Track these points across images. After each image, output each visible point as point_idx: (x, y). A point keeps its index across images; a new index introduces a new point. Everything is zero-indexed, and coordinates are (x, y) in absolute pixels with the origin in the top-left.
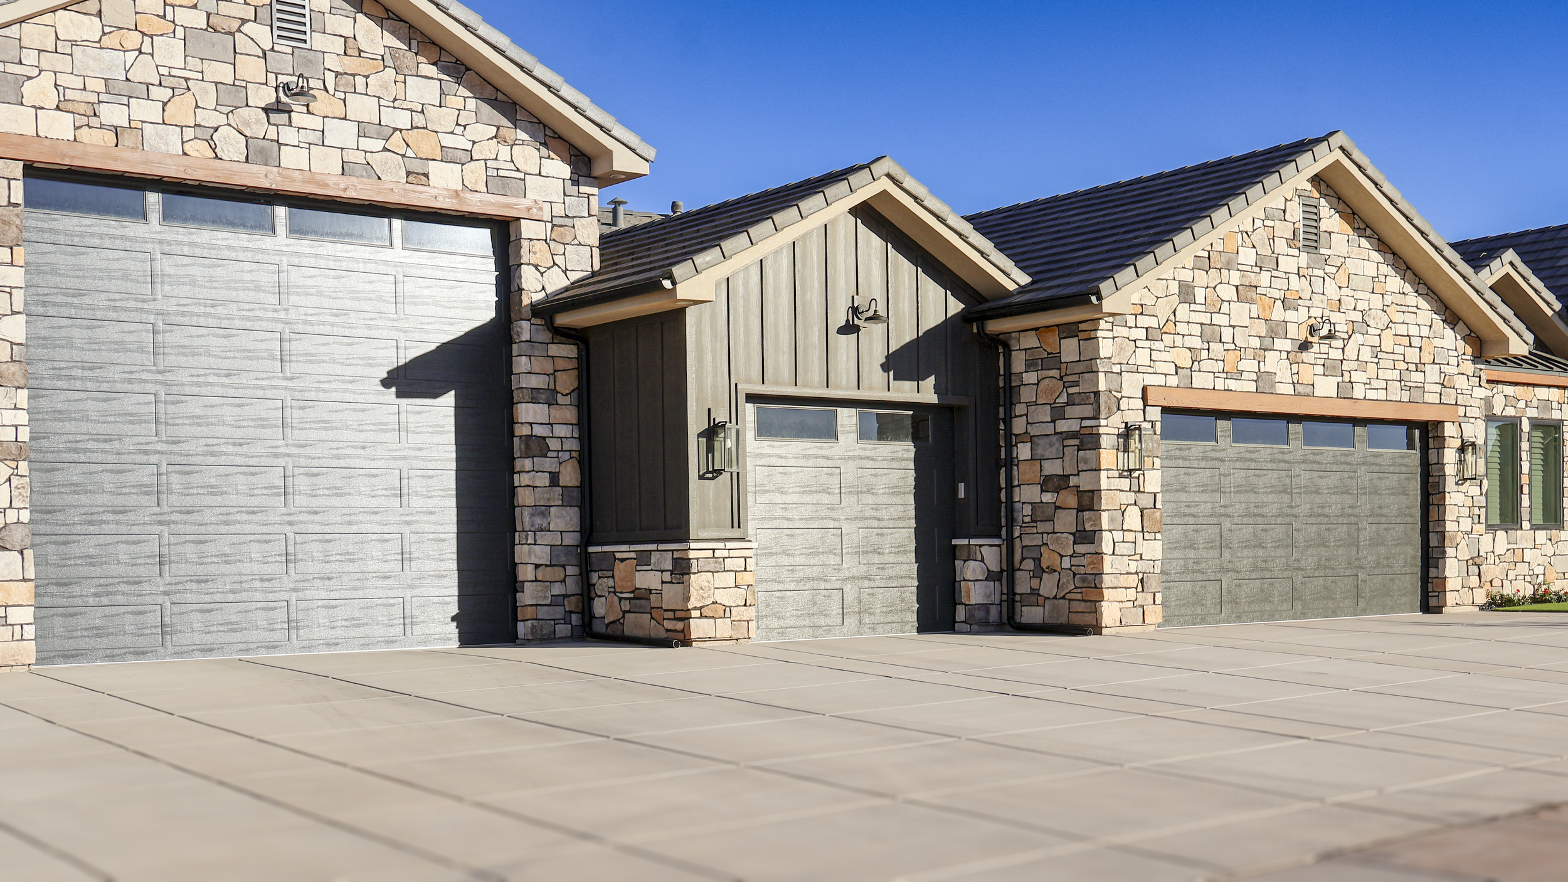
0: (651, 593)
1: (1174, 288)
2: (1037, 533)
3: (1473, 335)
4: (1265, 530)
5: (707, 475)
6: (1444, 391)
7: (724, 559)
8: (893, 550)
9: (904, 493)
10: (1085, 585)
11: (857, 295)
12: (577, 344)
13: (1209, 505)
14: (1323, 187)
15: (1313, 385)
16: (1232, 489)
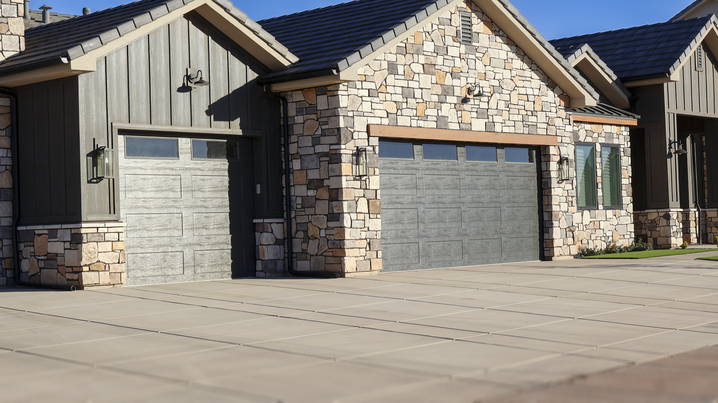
0: (57, 256)
1: (385, 65)
2: (305, 215)
3: (564, 94)
4: (445, 212)
5: (93, 181)
6: (549, 127)
7: (104, 233)
8: (216, 226)
9: (222, 191)
10: (334, 247)
11: (190, 67)
12: (10, 98)
13: (410, 197)
14: (473, 6)
15: (471, 124)
16: (424, 187)
